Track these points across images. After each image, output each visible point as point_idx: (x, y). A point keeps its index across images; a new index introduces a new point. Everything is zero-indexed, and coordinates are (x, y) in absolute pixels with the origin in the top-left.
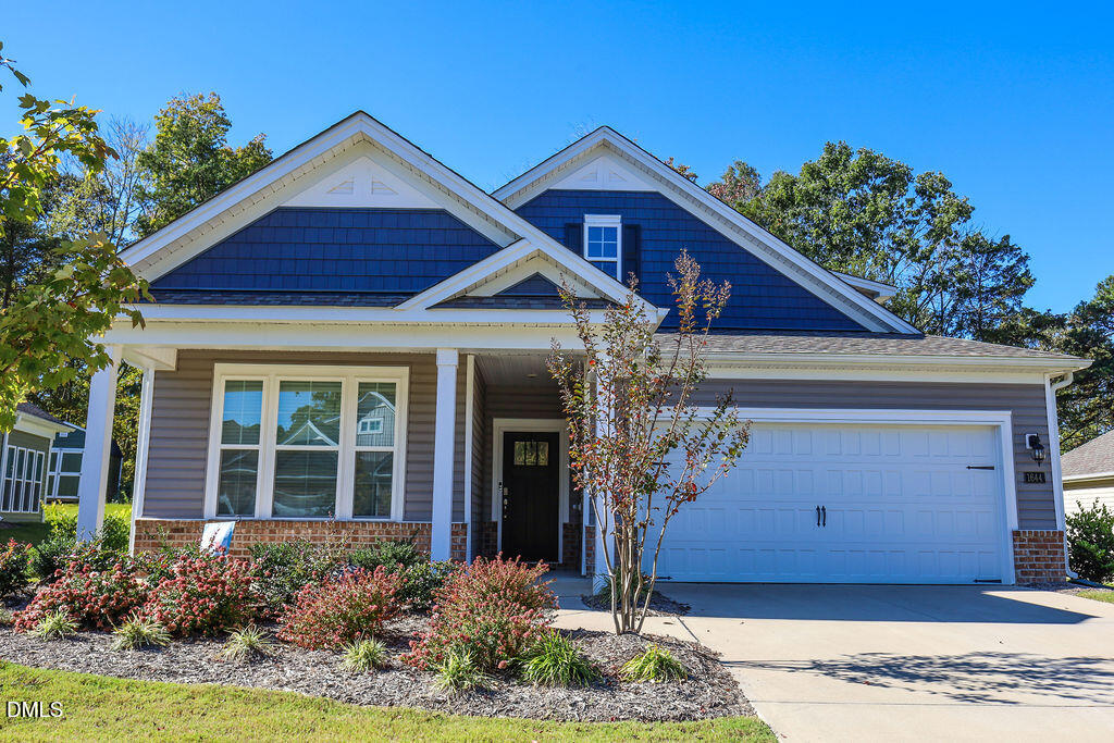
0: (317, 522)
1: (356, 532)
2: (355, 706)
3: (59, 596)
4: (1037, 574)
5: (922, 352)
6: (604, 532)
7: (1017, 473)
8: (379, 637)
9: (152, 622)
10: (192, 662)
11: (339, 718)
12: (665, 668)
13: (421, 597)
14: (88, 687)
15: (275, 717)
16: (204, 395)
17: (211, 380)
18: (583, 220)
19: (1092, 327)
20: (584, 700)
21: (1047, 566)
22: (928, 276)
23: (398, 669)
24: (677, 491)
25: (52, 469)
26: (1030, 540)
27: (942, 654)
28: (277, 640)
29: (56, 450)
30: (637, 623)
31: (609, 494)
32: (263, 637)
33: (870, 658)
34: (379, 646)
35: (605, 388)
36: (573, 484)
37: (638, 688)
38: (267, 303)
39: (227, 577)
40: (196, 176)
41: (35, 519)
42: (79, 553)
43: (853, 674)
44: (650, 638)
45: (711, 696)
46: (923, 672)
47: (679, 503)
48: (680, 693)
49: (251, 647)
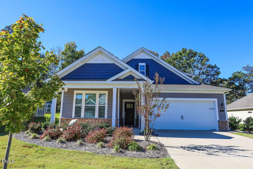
0: (92, 119)
1: (98, 120)
2: (99, 155)
3: (47, 133)
4: (223, 129)
5: (201, 88)
6: (143, 122)
7: (218, 110)
8: (103, 141)
9: (63, 138)
10: (70, 146)
11: (96, 157)
12: (154, 148)
13: (110, 133)
14: (53, 150)
15: (85, 156)
16: (72, 96)
17: (73, 93)
18: (139, 64)
19: (232, 81)
20: (140, 154)
21: (224, 127)
22: (201, 72)
23: (106, 147)
24: (156, 115)
25: (46, 107)
26: (221, 122)
27: (205, 145)
28: (85, 141)
29: (47, 104)
30: (149, 139)
31: (144, 116)
32: (83, 141)
33: (191, 146)
34: (103, 143)
35: (143, 96)
36: (137, 114)
37: (149, 152)
38: (83, 80)
39: (76, 130)
40: (71, 56)
41: (43, 116)
42: (51, 125)
43: (188, 149)
44: (151, 142)
45: (163, 153)
46: (201, 149)
47: (156, 117)
48: (157, 153)
49: (81, 143)
